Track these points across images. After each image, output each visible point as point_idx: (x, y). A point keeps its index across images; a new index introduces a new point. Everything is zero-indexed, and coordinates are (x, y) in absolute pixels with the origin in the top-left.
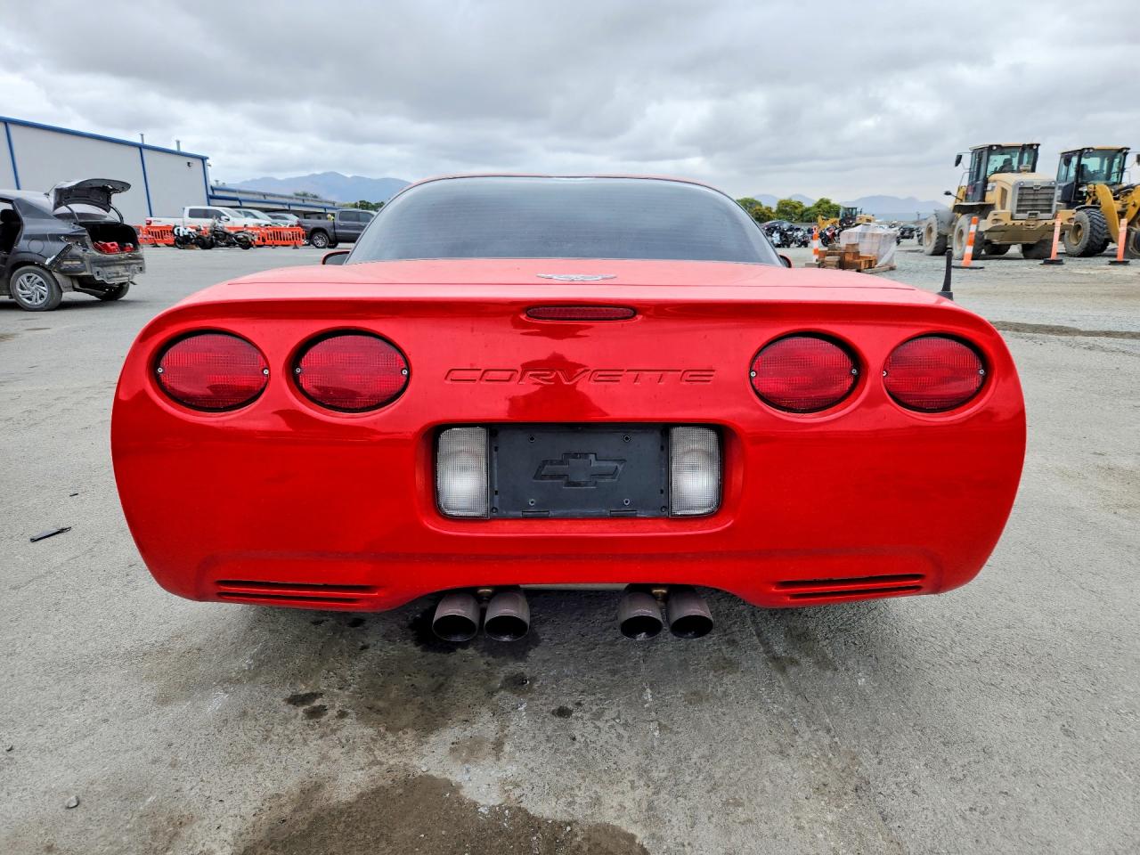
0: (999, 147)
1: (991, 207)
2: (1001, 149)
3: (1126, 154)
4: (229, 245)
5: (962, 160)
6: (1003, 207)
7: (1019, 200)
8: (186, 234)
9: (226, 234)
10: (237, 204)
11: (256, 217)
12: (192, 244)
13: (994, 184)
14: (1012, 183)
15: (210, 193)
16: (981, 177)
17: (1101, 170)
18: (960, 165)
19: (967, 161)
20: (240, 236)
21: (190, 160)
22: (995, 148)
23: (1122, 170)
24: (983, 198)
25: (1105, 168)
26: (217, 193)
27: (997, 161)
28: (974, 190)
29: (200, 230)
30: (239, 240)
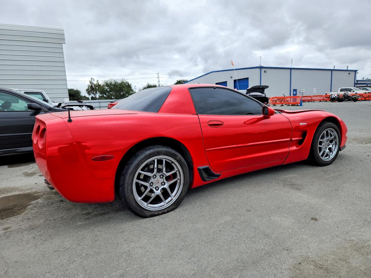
4: (349, 100)
8: (334, 97)
9: (349, 96)
10: (366, 85)
11: (367, 90)
12: (336, 100)
15: (356, 82)
20: (353, 97)
21: (349, 72)
26: (359, 82)
29: (339, 96)
30: (353, 98)
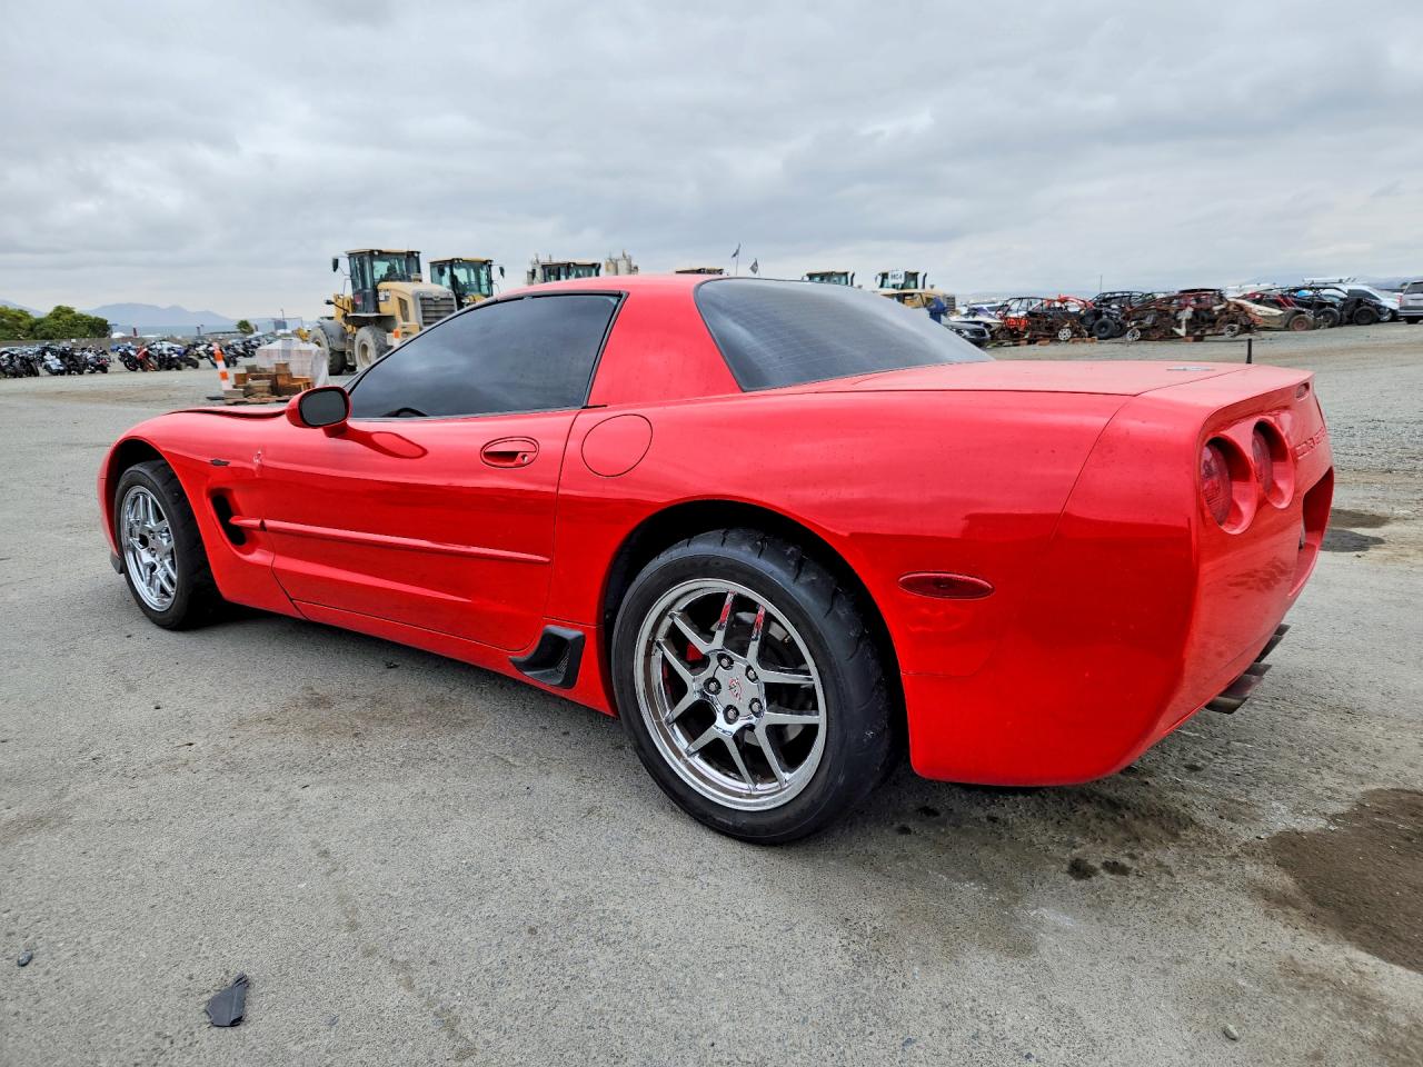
0: (380, 252)
1: (390, 318)
2: (382, 255)
3: (490, 266)
5: (340, 265)
6: (406, 318)
7: (423, 311)
13: (388, 294)
14: (410, 293)
16: (369, 285)
17: (470, 282)
18: (338, 270)
19: (345, 265)
22: (376, 253)
23: (490, 282)
24: (377, 309)
25: (473, 279)
27: (381, 268)
28: (364, 298)
